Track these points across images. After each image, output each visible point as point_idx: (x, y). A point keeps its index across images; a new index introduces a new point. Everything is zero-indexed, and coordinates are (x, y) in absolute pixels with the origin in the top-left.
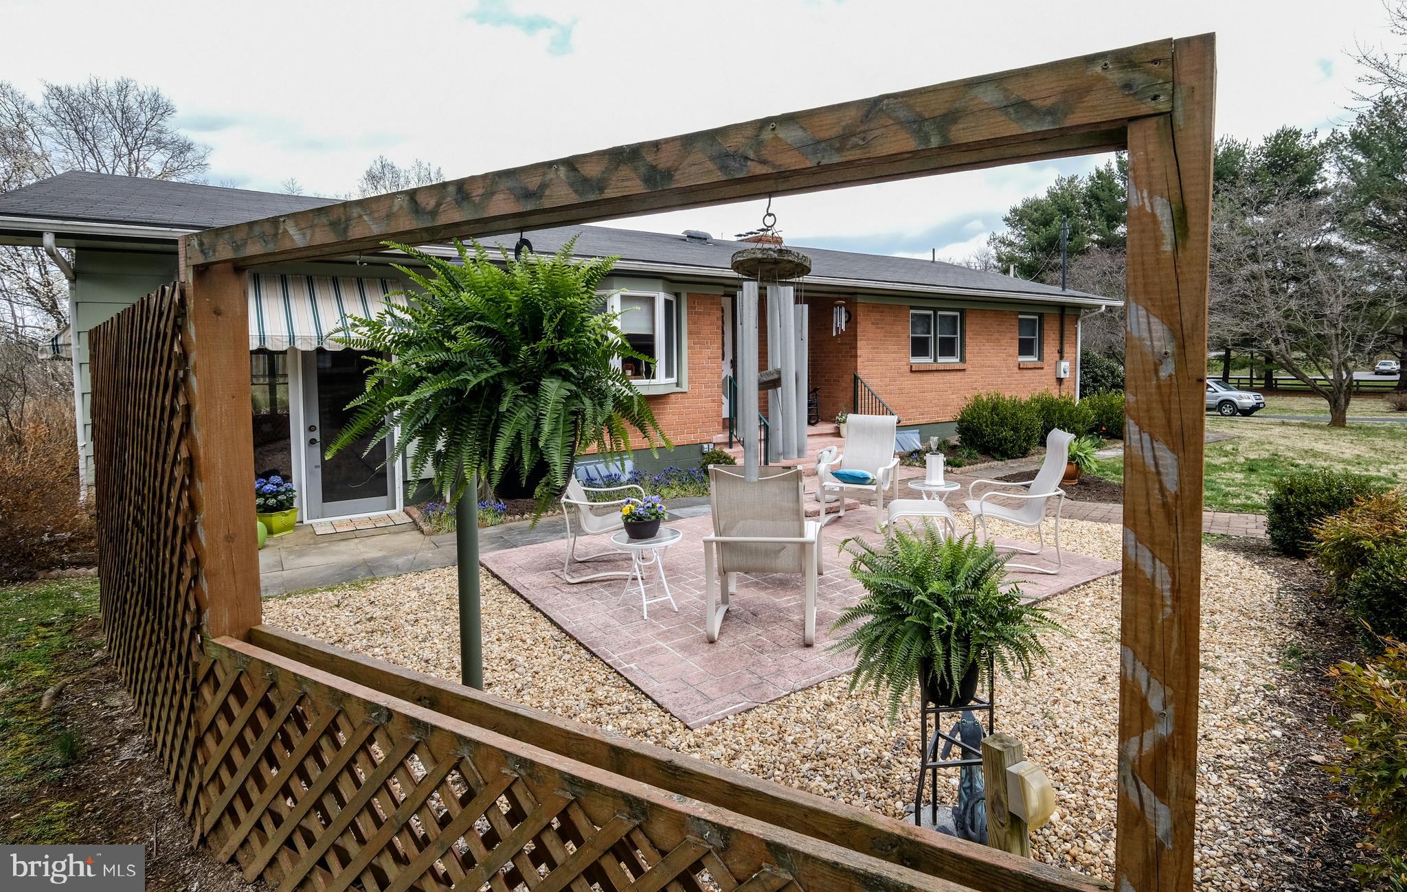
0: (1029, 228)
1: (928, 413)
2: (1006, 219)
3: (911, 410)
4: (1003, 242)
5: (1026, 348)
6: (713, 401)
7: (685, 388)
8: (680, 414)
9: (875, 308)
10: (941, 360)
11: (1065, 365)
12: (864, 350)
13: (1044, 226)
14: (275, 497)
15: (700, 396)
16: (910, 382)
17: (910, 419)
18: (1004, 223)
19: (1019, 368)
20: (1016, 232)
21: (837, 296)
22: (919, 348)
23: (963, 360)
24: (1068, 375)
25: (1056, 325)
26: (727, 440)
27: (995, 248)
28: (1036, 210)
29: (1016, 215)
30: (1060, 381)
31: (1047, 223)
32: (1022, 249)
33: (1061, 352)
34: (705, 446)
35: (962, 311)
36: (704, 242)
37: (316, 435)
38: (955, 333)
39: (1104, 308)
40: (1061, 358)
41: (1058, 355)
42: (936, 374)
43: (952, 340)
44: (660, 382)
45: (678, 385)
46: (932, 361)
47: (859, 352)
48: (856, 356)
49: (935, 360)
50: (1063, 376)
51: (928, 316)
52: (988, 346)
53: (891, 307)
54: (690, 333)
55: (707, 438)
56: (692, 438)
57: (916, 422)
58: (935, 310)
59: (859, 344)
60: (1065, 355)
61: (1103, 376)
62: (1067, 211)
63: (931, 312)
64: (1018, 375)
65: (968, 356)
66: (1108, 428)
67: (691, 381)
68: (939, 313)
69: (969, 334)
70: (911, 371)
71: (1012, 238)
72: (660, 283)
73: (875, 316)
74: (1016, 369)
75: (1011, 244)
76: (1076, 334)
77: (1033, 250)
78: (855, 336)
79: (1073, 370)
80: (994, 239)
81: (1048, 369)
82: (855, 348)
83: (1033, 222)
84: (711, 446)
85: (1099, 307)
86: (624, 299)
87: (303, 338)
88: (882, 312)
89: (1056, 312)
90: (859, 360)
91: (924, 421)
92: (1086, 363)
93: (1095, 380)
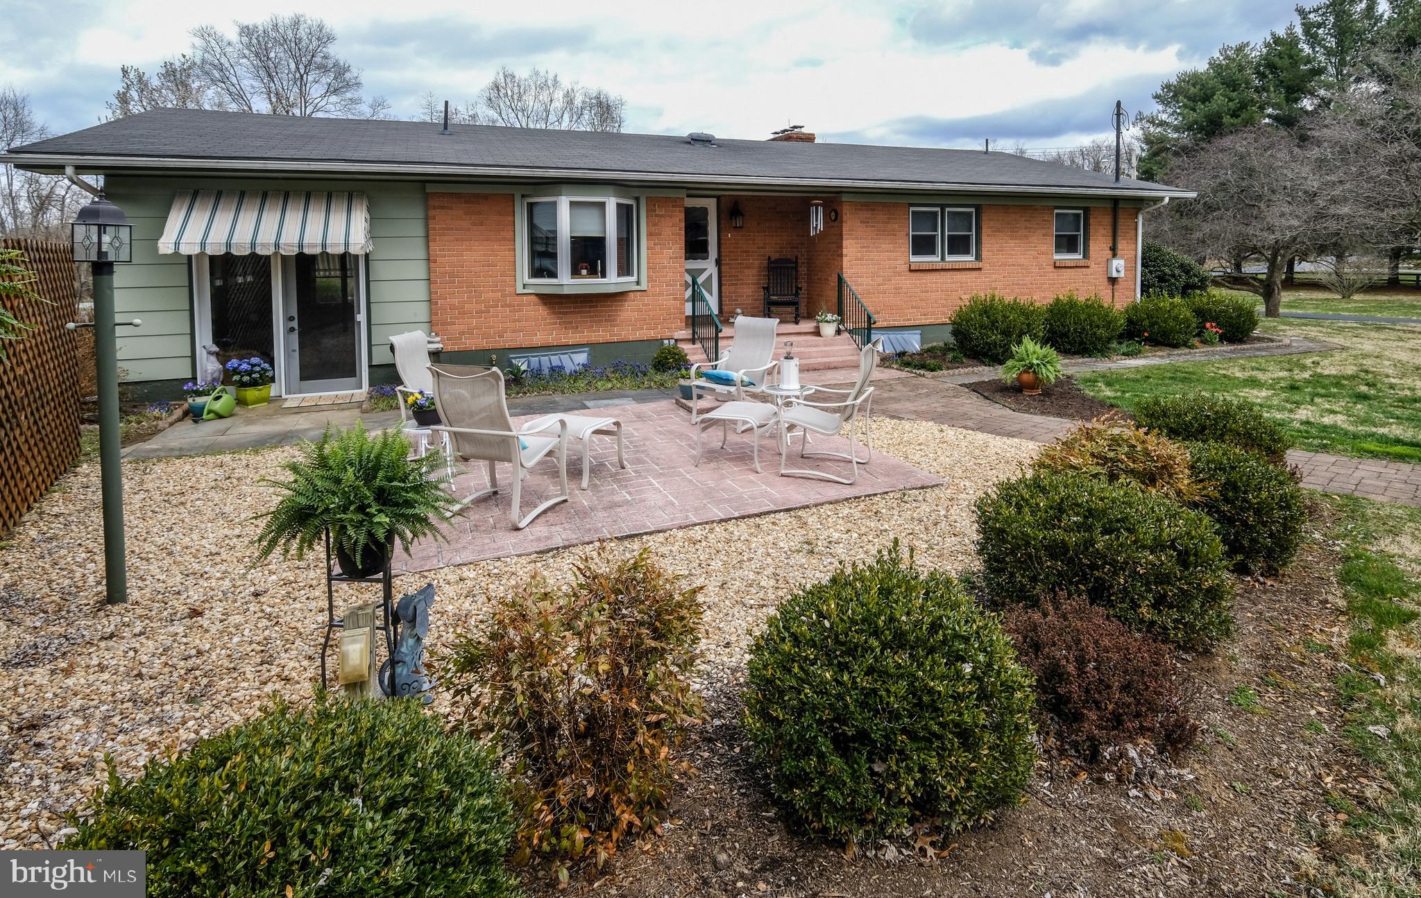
0: (1185, 106)
1: (933, 313)
2: (1157, 97)
3: (911, 310)
4: (1152, 121)
5: (1066, 243)
6: (675, 299)
7: (644, 286)
8: (639, 310)
9: (866, 206)
10: (948, 258)
11: (1118, 263)
12: (850, 248)
13: (1203, 102)
14: (250, 375)
15: (661, 294)
16: (910, 283)
17: (908, 320)
18: (1154, 101)
19: (1055, 267)
20: (1170, 110)
21: (814, 195)
22: (923, 245)
23: (978, 257)
24: (1122, 275)
25: (1107, 220)
26: (690, 337)
27: (1142, 129)
28: (1194, 85)
29: (1170, 90)
30: (1113, 281)
31: (1206, 99)
32: (1176, 129)
33: (1114, 249)
34: (666, 342)
35: (978, 209)
36: (707, 144)
37: (295, 324)
38: (970, 230)
39: (1167, 200)
40: (1114, 255)
41: (1111, 252)
42: (942, 273)
43: (968, 238)
44: (612, 281)
45: (638, 283)
46: (939, 259)
47: (845, 251)
48: (841, 255)
49: (943, 259)
50: (1115, 275)
51: (935, 213)
52: (1012, 243)
53: (884, 205)
54: (650, 235)
55: (668, 334)
56: (652, 334)
57: (918, 323)
58: (943, 207)
59: (845, 243)
60: (1119, 253)
61: (1173, 276)
62: (1232, 85)
63: (938, 209)
64: (1054, 275)
65: (984, 254)
66: (1151, 333)
67: (650, 279)
68: (947, 209)
69: (985, 231)
70: (911, 271)
71: (1164, 117)
72: (610, 189)
73: (865, 215)
74: (1051, 268)
75: (1162, 124)
76: (1136, 229)
77: (1189, 129)
78: (841, 235)
79: (1130, 269)
80: (1141, 120)
81: (1095, 268)
82: (841, 247)
83: (1189, 99)
84: (672, 342)
85: (1162, 199)
86: (572, 204)
87: (263, 245)
88: (874, 210)
89: (1109, 205)
90: (845, 259)
91: (927, 322)
92: (1150, 260)
93: (1162, 279)
